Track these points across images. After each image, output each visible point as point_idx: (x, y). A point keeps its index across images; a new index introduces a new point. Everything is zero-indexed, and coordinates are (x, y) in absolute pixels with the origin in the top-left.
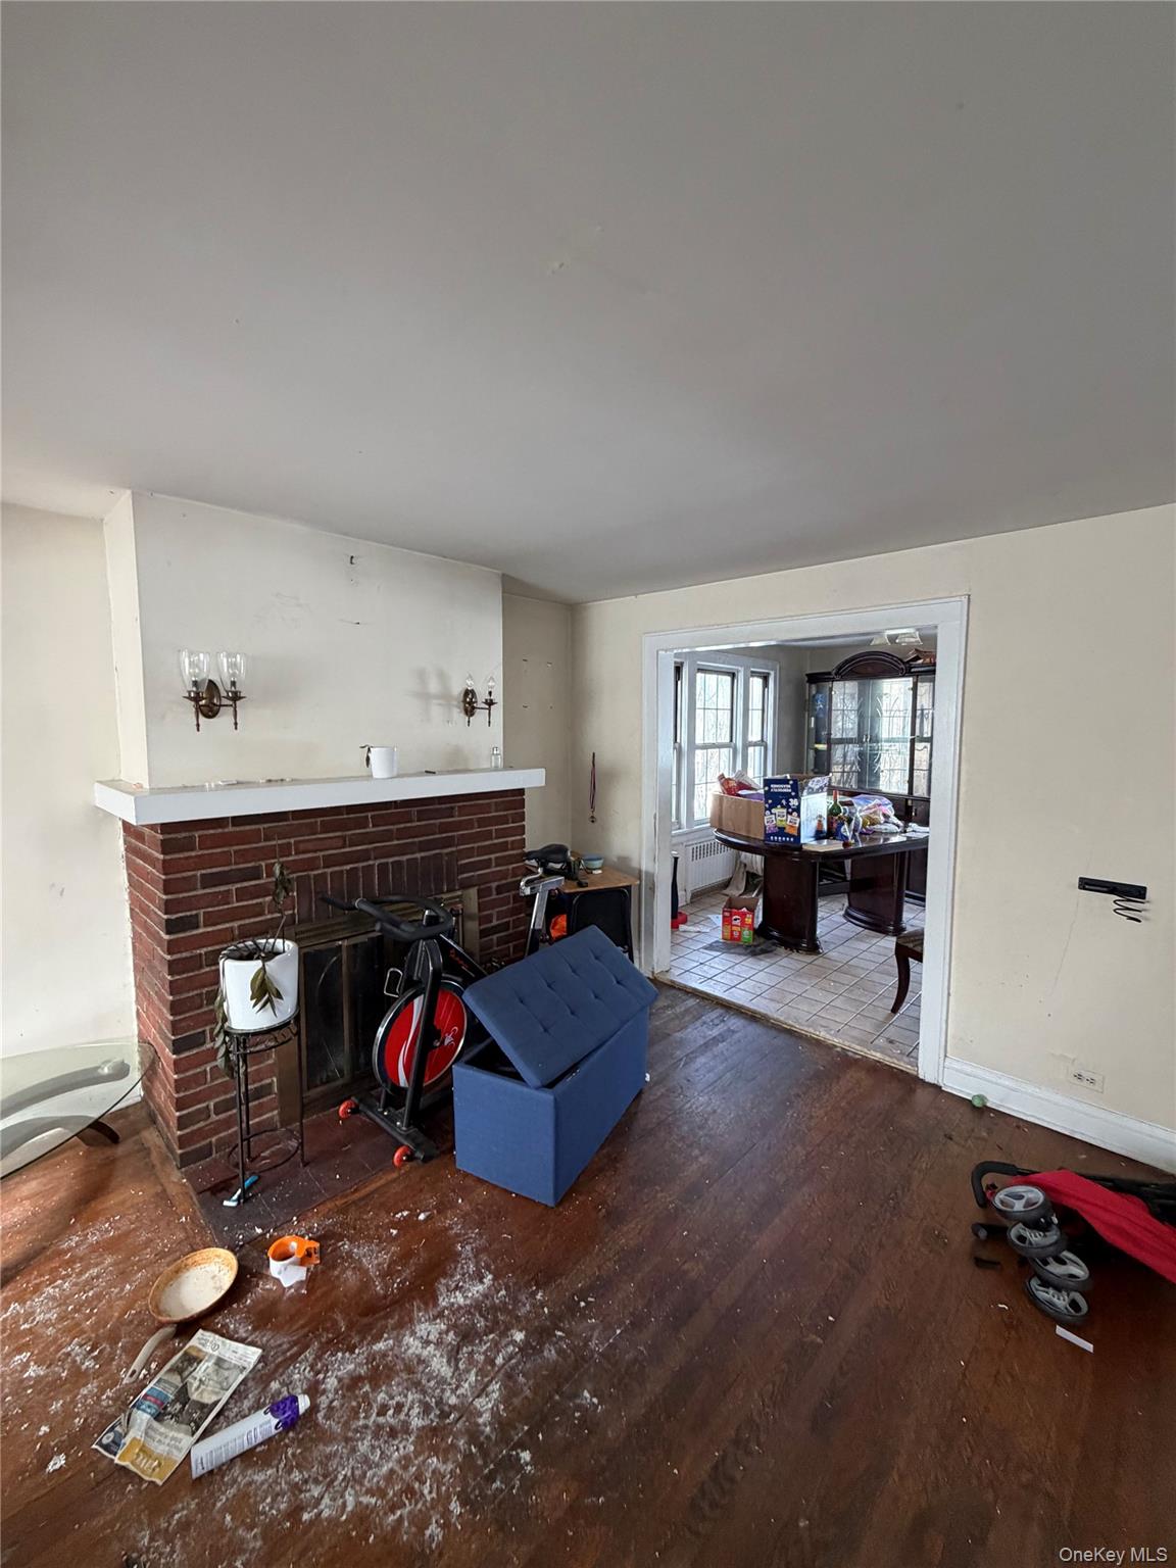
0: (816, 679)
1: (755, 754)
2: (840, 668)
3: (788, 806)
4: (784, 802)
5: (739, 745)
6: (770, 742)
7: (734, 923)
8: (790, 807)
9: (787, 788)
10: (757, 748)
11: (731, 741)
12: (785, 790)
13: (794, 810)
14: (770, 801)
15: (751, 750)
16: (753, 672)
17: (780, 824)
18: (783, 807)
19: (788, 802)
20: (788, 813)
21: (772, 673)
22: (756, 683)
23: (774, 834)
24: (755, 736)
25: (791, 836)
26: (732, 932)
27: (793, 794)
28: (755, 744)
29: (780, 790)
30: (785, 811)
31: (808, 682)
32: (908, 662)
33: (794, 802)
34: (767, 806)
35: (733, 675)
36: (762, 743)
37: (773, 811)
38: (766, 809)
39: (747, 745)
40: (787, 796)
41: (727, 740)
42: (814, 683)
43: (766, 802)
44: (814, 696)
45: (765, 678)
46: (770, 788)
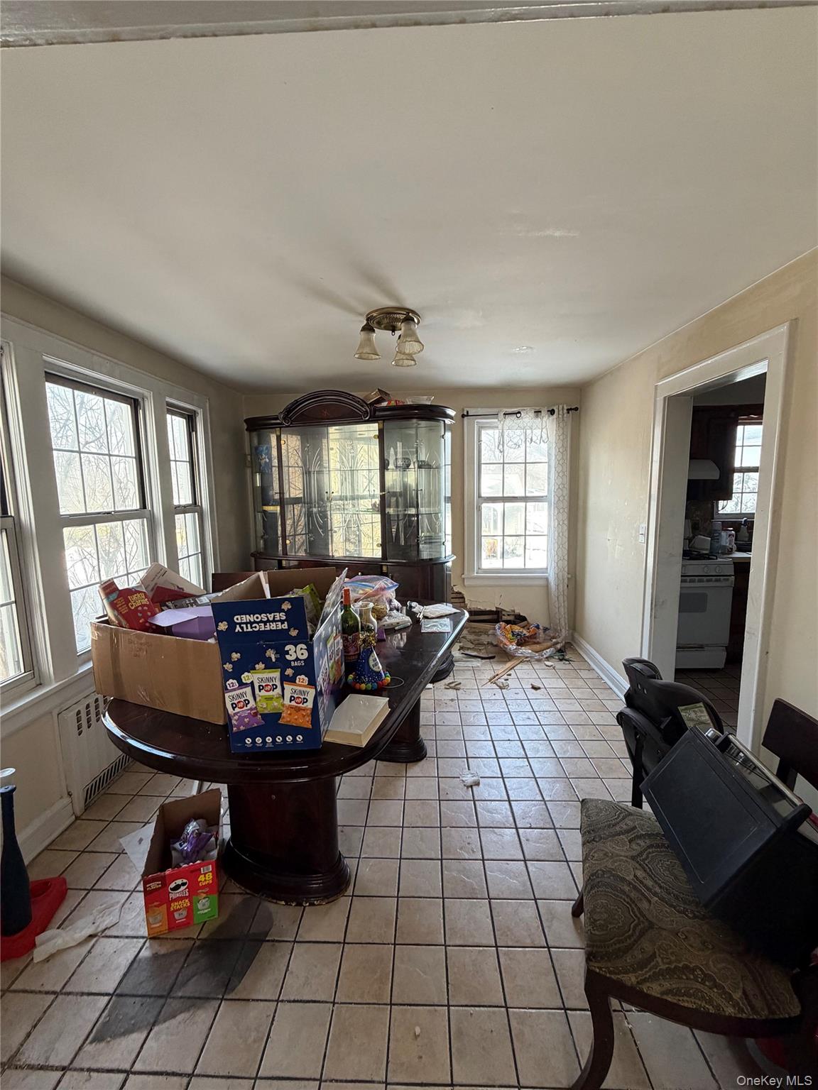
0: (258, 426)
1: (186, 526)
2: (289, 411)
3: (282, 663)
4: (271, 654)
5: (158, 510)
6: (205, 503)
7: (173, 895)
8: (287, 664)
9: (276, 622)
10: (189, 516)
11: (144, 506)
12: (273, 626)
13: (298, 671)
14: (235, 656)
15: (179, 518)
16: (169, 404)
17: (268, 707)
18: (269, 665)
19: (282, 653)
20: (284, 679)
21: (200, 411)
22: (177, 425)
23: (252, 732)
24: (182, 496)
25: (295, 730)
26: (170, 915)
27: (294, 633)
28: (184, 510)
29: (257, 628)
30: (276, 674)
31: (246, 430)
32: (372, 404)
33: (296, 653)
34: (228, 667)
35: (135, 404)
36: (194, 507)
37: (246, 677)
38: (227, 676)
39: (172, 511)
40: (279, 640)
41: (135, 504)
42: (255, 430)
43: (226, 658)
44: (257, 448)
45: (191, 420)
46: (232, 625)
